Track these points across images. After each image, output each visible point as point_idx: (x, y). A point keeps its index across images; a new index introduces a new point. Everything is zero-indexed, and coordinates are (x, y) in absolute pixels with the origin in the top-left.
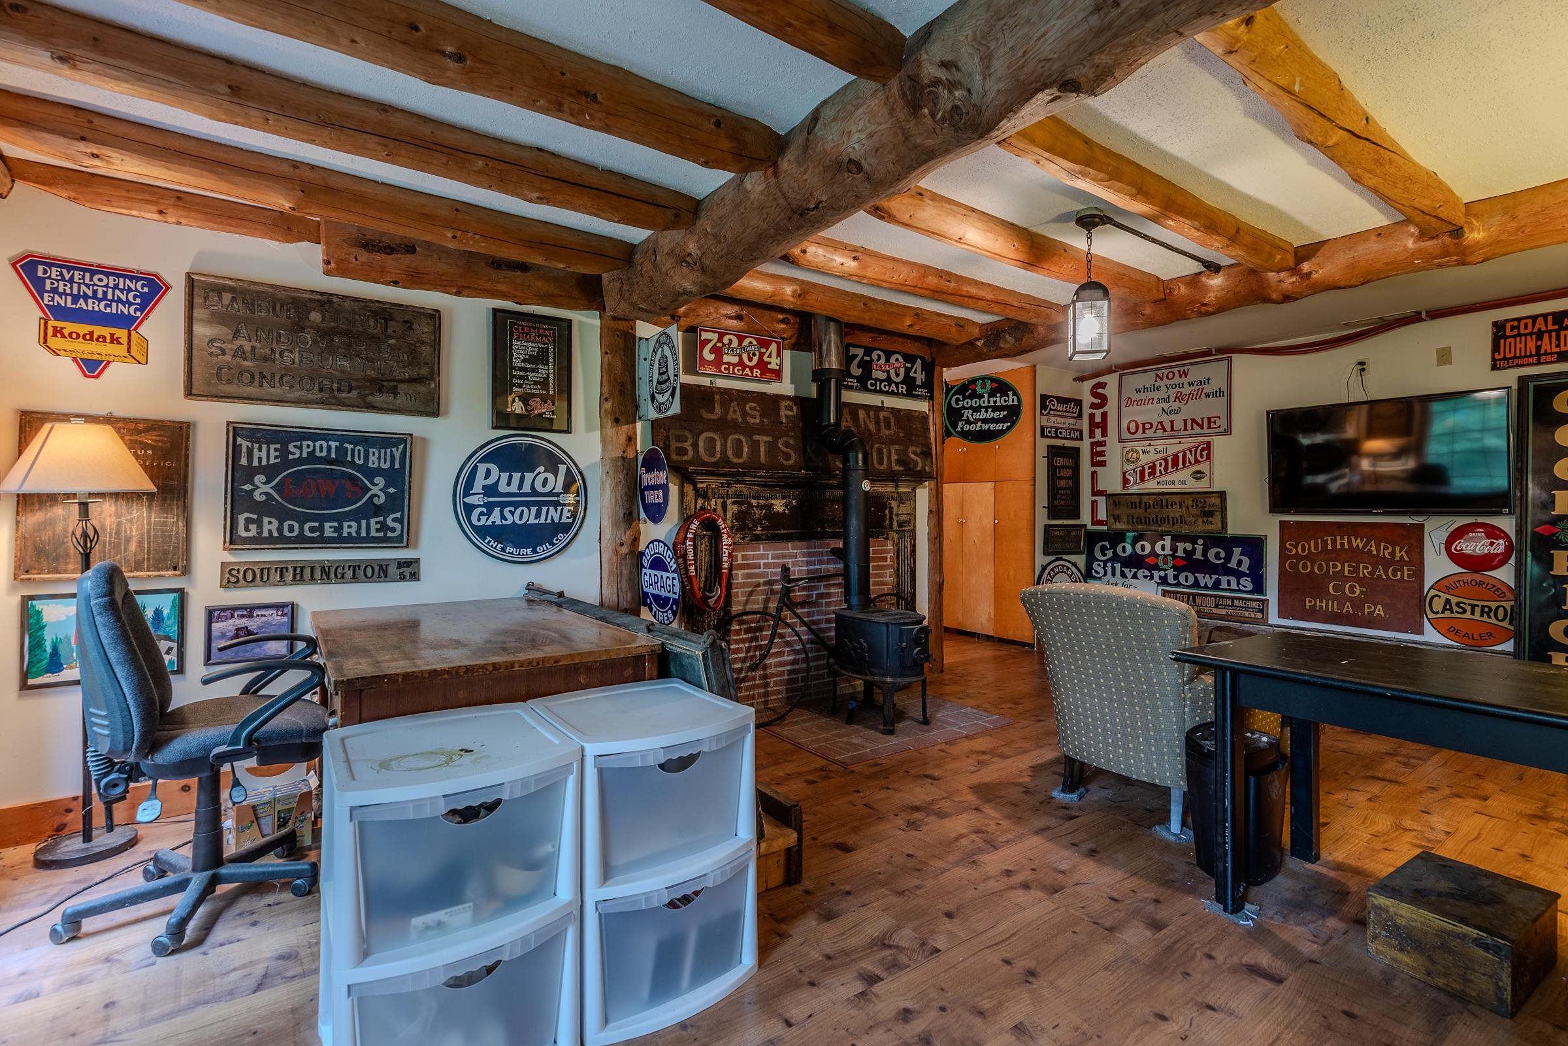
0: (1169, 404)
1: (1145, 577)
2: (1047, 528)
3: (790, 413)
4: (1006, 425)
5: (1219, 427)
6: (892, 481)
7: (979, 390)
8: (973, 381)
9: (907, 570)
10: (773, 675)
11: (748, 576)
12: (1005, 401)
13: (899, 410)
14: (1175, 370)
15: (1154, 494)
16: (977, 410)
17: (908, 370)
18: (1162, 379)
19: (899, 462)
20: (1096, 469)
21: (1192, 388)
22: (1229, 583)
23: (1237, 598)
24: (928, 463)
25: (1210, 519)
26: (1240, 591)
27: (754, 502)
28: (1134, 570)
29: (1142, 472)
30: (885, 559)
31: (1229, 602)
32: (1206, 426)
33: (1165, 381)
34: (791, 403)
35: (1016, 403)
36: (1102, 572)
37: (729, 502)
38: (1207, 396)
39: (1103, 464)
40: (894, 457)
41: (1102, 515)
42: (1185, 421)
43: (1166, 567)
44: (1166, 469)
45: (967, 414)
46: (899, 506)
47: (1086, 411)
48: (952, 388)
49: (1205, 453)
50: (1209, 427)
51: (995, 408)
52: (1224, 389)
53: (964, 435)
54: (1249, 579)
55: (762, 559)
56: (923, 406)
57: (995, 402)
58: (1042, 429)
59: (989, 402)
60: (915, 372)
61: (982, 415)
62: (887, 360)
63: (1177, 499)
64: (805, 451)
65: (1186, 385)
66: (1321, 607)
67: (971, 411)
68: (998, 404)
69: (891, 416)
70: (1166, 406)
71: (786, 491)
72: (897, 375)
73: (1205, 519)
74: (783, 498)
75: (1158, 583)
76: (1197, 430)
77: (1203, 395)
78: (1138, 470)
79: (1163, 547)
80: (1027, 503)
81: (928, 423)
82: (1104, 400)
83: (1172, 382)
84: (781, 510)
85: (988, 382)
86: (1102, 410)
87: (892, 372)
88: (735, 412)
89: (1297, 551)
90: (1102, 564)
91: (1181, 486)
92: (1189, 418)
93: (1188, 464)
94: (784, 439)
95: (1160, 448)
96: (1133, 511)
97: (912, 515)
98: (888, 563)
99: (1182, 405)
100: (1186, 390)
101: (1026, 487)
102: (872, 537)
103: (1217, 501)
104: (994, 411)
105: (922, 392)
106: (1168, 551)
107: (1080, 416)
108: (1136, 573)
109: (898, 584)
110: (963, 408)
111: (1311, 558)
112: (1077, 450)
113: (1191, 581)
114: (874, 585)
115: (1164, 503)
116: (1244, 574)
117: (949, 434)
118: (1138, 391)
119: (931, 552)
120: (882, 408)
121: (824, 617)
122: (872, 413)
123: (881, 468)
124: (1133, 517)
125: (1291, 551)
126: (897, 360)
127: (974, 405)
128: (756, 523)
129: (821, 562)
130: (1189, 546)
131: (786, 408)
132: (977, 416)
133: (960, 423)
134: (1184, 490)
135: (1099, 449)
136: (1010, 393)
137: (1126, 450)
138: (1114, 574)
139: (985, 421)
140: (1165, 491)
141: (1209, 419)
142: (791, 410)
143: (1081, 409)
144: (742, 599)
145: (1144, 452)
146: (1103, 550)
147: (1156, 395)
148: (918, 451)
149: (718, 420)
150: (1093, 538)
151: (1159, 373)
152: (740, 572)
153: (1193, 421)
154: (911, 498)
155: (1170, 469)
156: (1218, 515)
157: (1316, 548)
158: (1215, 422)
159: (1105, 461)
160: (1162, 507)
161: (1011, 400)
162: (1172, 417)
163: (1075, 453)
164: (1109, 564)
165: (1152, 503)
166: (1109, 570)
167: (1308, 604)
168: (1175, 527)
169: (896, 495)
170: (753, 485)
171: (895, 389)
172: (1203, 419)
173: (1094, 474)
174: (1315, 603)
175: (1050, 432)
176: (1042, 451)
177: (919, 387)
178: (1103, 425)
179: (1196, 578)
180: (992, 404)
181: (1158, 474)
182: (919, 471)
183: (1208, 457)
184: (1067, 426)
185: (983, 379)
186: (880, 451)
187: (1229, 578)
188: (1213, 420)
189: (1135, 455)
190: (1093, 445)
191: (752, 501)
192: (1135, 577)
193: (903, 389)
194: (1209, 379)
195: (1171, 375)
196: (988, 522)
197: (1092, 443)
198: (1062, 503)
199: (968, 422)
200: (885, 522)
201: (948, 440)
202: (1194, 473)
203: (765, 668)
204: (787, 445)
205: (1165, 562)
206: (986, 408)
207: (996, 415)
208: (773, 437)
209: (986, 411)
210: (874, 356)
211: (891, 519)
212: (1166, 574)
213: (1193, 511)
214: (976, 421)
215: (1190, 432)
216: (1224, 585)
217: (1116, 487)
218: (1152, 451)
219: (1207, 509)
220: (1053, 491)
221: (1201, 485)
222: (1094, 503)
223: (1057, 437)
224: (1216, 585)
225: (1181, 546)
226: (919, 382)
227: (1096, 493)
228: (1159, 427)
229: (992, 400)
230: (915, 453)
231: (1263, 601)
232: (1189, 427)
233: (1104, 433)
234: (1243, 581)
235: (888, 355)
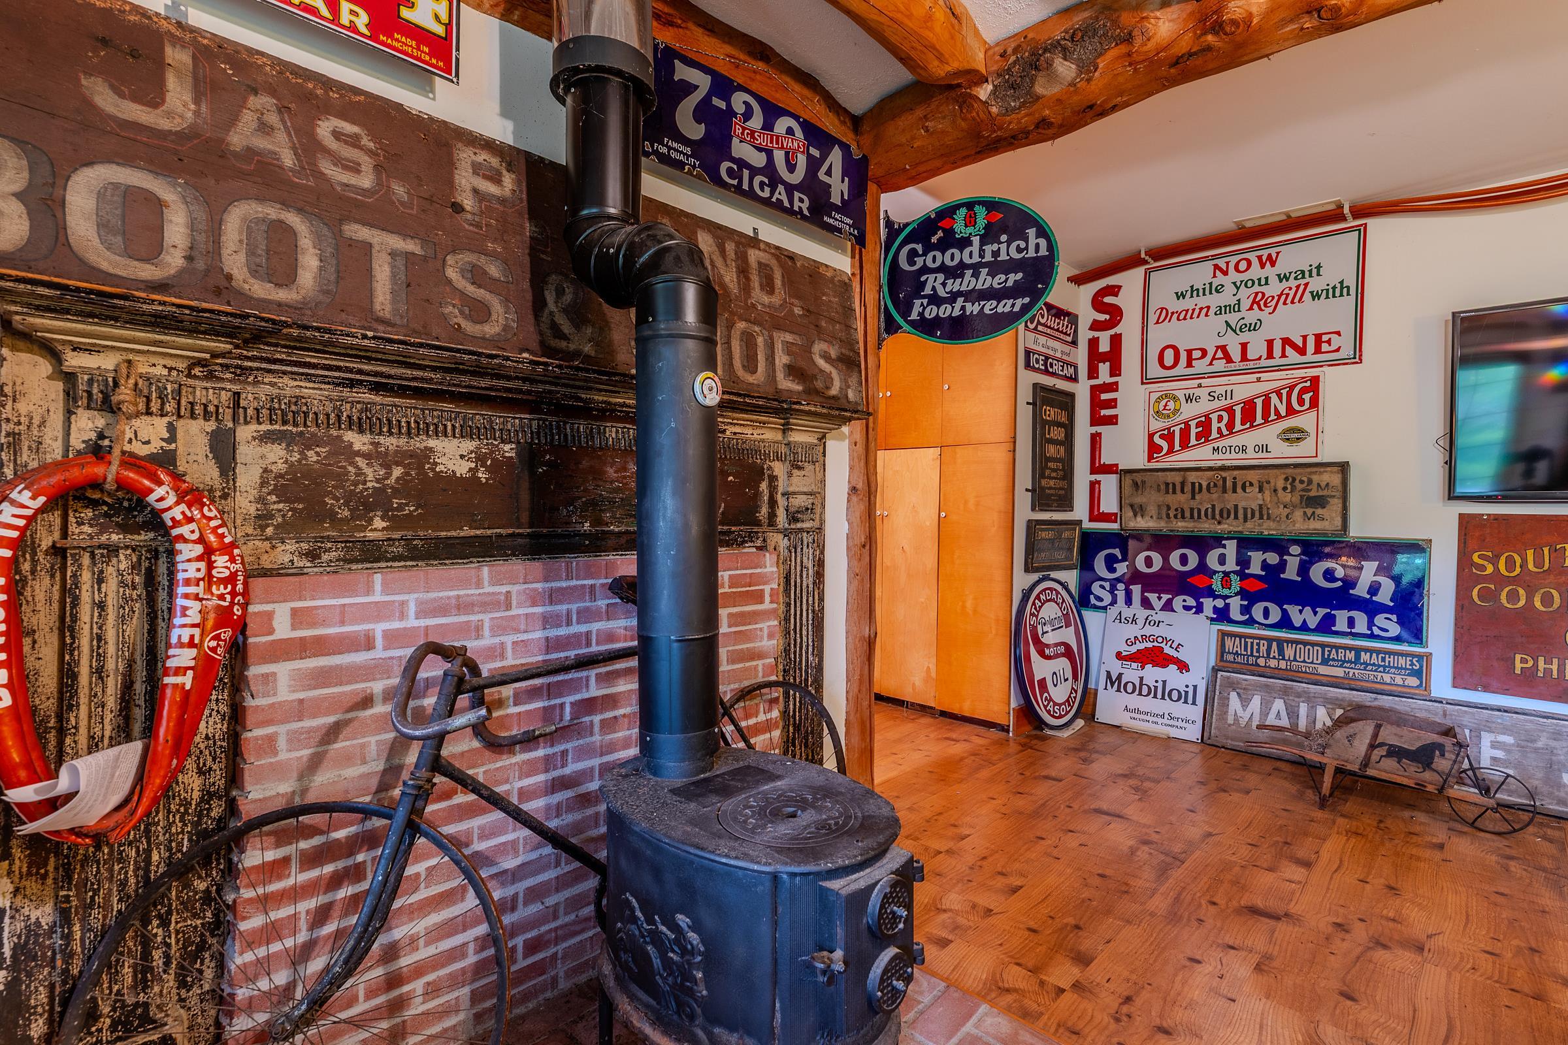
0: (1238, 315)
1: (1187, 608)
2: (1032, 526)
3: (491, 188)
4: (1019, 302)
5: (1338, 350)
6: (777, 412)
7: (960, 228)
8: (948, 212)
9: (807, 619)
10: (419, 971)
11: (323, 677)
12: (1019, 250)
13: (792, 257)
14: (1252, 256)
15: (1210, 469)
16: (955, 272)
17: (814, 165)
18: (1225, 273)
19: (793, 371)
20: (1099, 429)
21: (1285, 284)
22: (1351, 622)
23: (1366, 650)
24: (853, 381)
25: (1319, 511)
26: (1372, 636)
27: (359, 441)
28: (1165, 597)
29: (1185, 433)
30: (758, 597)
31: (1351, 655)
32: (1311, 347)
33: (1233, 275)
34: (495, 162)
35: (1043, 252)
36: (1108, 598)
37: (245, 433)
38: (1316, 296)
39: (1112, 420)
40: (782, 359)
41: (1109, 504)
42: (1270, 343)
43: (1226, 592)
44: (1230, 426)
45: (933, 282)
46: (790, 475)
47: (1084, 335)
48: (901, 230)
49: (1307, 397)
50: (1318, 350)
51: (996, 267)
52: (1351, 282)
53: (927, 327)
54: (1394, 618)
55: (379, 618)
56: (839, 261)
57: (996, 254)
58: (1028, 353)
59: (982, 256)
60: (829, 173)
61: (968, 282)
62: (768, 126)
63: (1253, 476)
64: (539, 305)
65: (1274, 280)
66: (1548, 672)
67: (941, 277)
68: (1003, 257)
69: (773, 263)
70: (1233, 318)
71: (478, 416)
72: (791, 168)
73: (1309, 511)
74: (467, 433)
75: (1212, 619)
76: (1293, 356)
77: (1307, 296)
78: (1177, 430)
79: (1222, 560)
80: (1001, 483)
81: (850, 298)
82: (1116, 314)
83: (1245, 277)
84: (462, 468)
85: (981, 212)
86: (1112, 332)
87: (779, 156)
88: (264, 128)
89: (1497, 569)
90: (1107, 585)
91: (1260, 455)
92: (1278, 336)
93: (1273, 417)
94: (468, 257)
95: (1220, 390)
96: (1170, 499)
97: (818, 495)
98: (767, 605)
99: (1264, 315)
100: (1275, 288)
101: (1000, 455)
102: (728, 544)
103: (1335, 479)
104: (992, 274)
105: (844, 222)
106: (1231, 565)
107: (1074, 343)
108: (1169, 602)
109: (787, 651)
110: (925, 270)
111: (1528, 582)
112: (1071, 396)
113: (1275, 615)
114: (732, 661)
115: (1229, 484)
116: (1382, 608)
117: (891, 327)
118: (1180, 296)
119: (853, 575)
120: (754, 241)
121: (596, 762)
122: (730, 247)
123: (750, 379)
124: (1169, 508)
125: (1483, 568)
126: (790, 131)
127: (948, 262)
128: (365, 506)
129: (586, 616)
130: (1273, 558)
131: (476, 169)
132: (954, 285)
133: (917, 302)
134: (1264, 462)
135: (1104, 396)
136: (1032, 232)
137: (1154, 396)
138: (1129, 601)
139: (970, 296)
140: (1228, 463)
141: (1318, 338)
142: (496, 179)
143: (1076, 331)
144: (291, 755)
145: (1189, 399)
146: (1110, 563)
147: (1214, 301)
148: (833, 353)
149: (181, 136)
150: (1091, 544)
151: (1222, 263)
152: (283, 670)
153: (1286, 341)
154: (815, 457)
155: (1238, 426)
156: (1336, 504)
157: (1539, 563)
158: (1329, 342)
159: (1116, 416)
160: (1225, 491)
161: (1034, 245)
162: (1245, 337)
163: (1066, 401)
164: (1121, 586)
165: (1204, 484)
166: (1121, 595)
167: (1519, 666)
168: (1249, 525)
169: (783, 449)
170: (352, 384)
171: (784, 198)
172: (1305, 338)
173: (1095, 440)
174: (1536, 665)
175: (1037, 361)
176: (1025, 394)
177: (837, 209)
178: (1114, 358)
179: (1285, 612)
180: (988, 258)
181: (1214, 434)
182: (834, 397)
183: (1314, 403)
184: (1058, 355)
185: (970, 205)
186: (749, 341)
187: (1353, 613)
188: (1325, 338)
189: (1171, 405)
190: (1095, 391)
191: (350, 436)
192: (1168, 607)
193: (802, 203)
194: (1319, 267)
195: (1243, 266)
196: (928, 516)
197: (1092, 387)
198: (1052, 483)
199: (935, 300)
200: (757, 508)
201: (890, 341)
202: (1285, 432)
203: (392, 952)
204: (476, 275)
205: (1226, 583)
206: (976, 268)
207: (997, 281)
208: (424, 242)
209: (976, 275)
210: (739, 101)
211: (773, 503)
212: (1227, 606)
213: (1286, 497)
214: (953, 297)
215: (1278, 361)
216: (1341, 624)
217: (1134, 456)
218: (1205, 397)
219: (1313, 494)
220: (1040, 464)
221: (1301, 451)
222: (1094, 486)
223: (1046, 372)
224: (1326, 626)
225: (1257, 559)
226: (836, 199)
227: (1098, 468)
228: (1220, 354)
229: (989, 249)
230: (826, 357)
231: (1420, 657)
232: (1277, 351)
233: (1116, 370)
234: (1380, 620)
235: (772, 112)
